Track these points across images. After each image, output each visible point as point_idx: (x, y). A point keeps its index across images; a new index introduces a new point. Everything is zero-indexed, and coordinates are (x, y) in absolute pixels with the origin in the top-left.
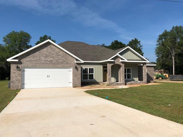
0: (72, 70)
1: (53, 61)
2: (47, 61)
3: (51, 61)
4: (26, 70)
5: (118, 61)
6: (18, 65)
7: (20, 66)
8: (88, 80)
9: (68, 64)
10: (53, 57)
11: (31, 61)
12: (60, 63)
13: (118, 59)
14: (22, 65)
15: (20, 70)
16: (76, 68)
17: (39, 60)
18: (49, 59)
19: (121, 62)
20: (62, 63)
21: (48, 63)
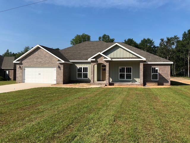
0: (56, 69)
1: (42, 62)
2: (38, 62)
3: (40, 62)
4: (26, 69)
5: (102, 60)
6: (20, 65)
7: (21, 66)
8: (82, 78)
9: (53, 64)
10: (42, 59)
11: (28, 62)
12: (47, 64)
13: (101, 57)
14: (22, 65)
15: (21, 69)
16: (59, 67)
17: (33, 61)
18: (39, 60)
19: (105, 61)
20: (48, 63)
21: (39, 63)
